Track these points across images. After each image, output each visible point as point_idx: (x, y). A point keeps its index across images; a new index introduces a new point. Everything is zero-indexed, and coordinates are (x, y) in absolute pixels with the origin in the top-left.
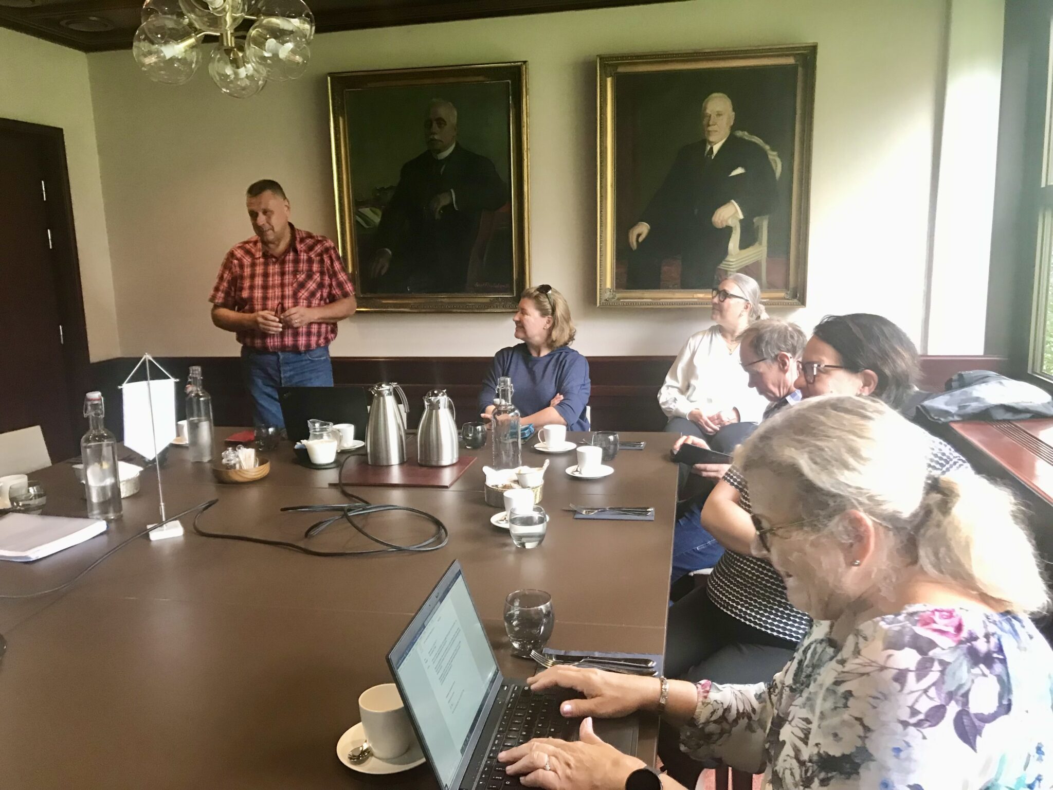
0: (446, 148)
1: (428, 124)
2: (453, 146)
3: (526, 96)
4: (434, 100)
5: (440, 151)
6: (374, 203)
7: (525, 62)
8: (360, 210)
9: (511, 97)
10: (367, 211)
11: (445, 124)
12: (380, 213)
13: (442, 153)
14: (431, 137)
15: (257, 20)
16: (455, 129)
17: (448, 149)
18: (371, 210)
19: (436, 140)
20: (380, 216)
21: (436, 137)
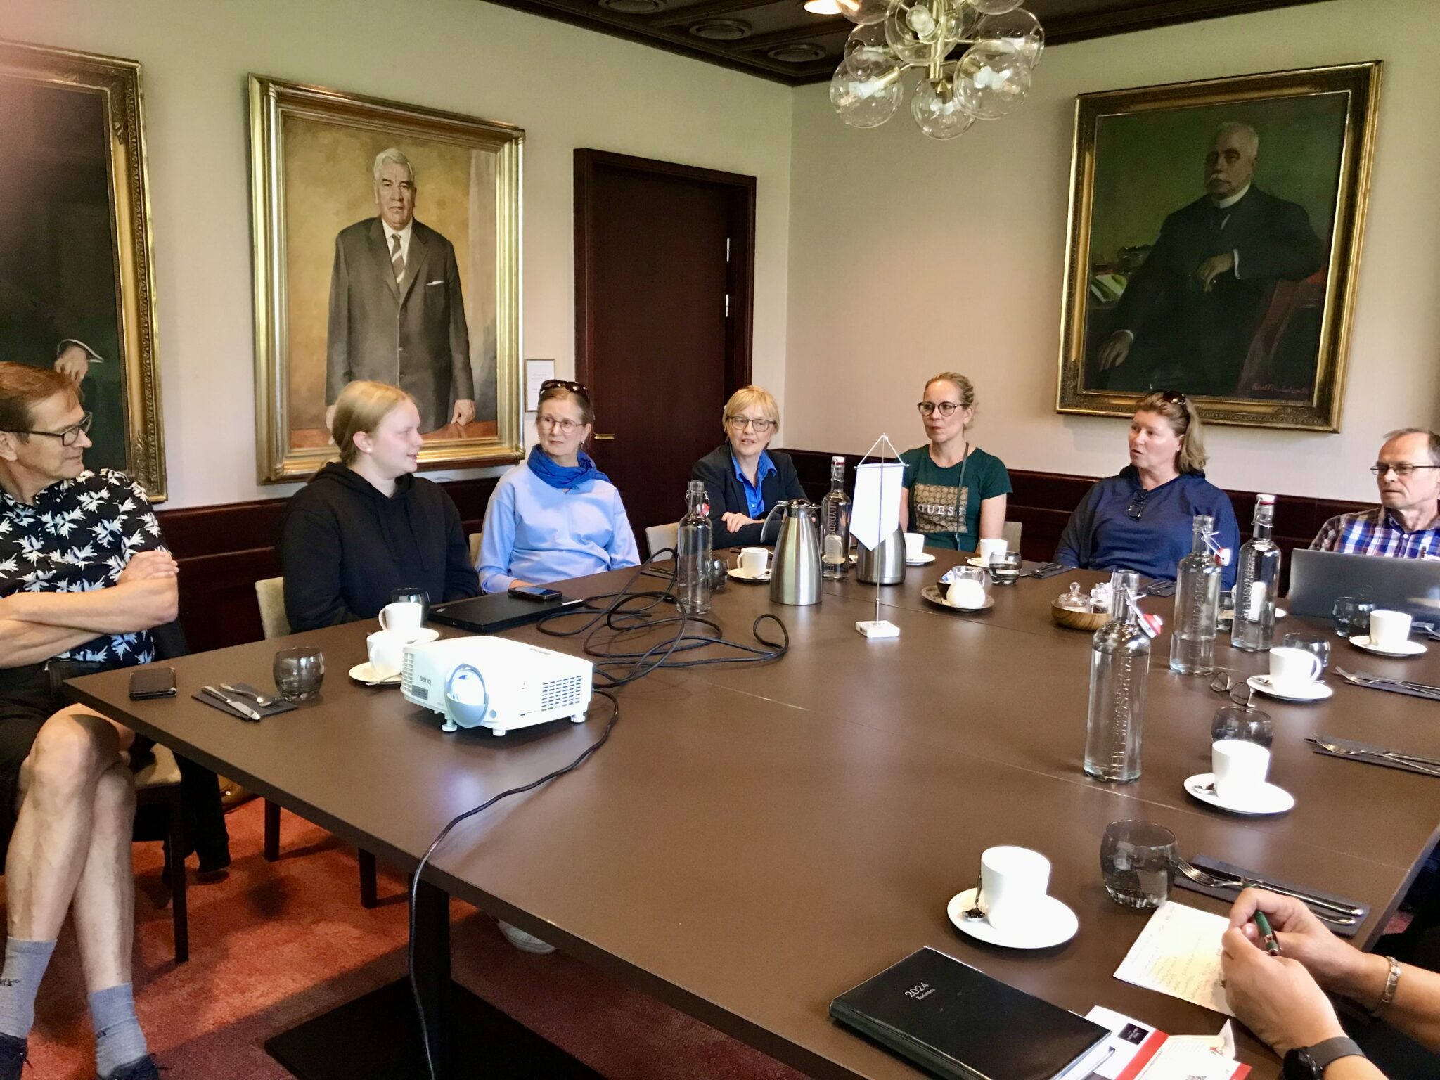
0: (1233, 191)
1: (1212, 159)
2: (1247, 188)
3: (1374, 113)
4: (1226, 124)
5: (1224, 196)
6: (1118, 268)
7: (1378, 62)
8: (1097, 277)
9: (1348, 115)
10: (1106, 279)
11: (1238, 157)
12: (1125, 281)
13: (1228, 199)
14: (1214, 176)
15: (973, 44)
16: (1253, 165)
17: (1238, 192)
18: (1113, 278)
19: (1221, 180)
20: (1125, 287)
21: (1221, 176)
